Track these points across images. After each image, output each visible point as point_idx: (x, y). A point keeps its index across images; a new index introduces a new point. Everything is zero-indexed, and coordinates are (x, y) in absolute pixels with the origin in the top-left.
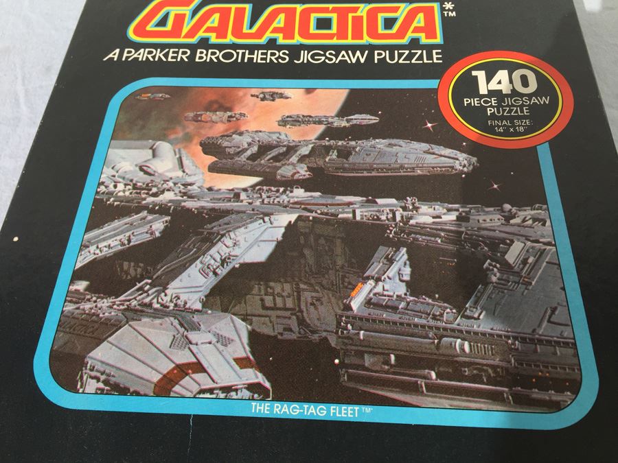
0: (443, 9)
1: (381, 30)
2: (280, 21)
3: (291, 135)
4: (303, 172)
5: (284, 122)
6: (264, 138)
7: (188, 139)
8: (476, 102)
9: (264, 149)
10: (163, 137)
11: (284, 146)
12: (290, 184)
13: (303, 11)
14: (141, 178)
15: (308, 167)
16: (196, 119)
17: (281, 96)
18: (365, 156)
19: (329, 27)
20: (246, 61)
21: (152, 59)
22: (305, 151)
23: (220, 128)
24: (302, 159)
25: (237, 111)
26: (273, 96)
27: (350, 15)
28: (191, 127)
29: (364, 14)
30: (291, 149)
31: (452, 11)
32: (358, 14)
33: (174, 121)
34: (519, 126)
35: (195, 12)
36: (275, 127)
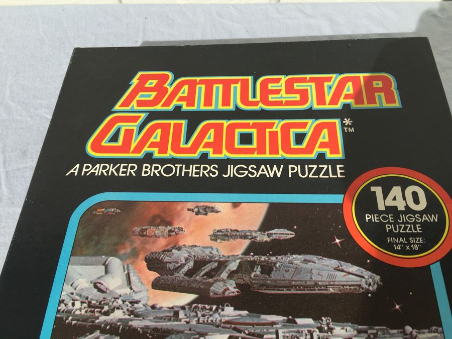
0: (343, 125)
1: (293, 146)
2: (210, 137)
3: (222, 249)
4: (232, 289)
5: (215, 237)
6: (198, 252)
7: (135, 254)
8: (376, 218)
9: (200, 264)
10: (114, 253)
11: (216, 261)
12: (221, 301)
13: (229, 126)
14: (95, 295)
15: (236, 284)
16: (142, 234)
17: (213, 210)
18: (285, 272)
19: (250, 142)
20: (183, 175)
21: (106, 174)
22: (233, 266)
23: (162, 243)
24: (231, 275)
25: (176, 225)
26: (207, 210)
27: (268, 130)
28: (138, 242)
29: (279, 130)
30: (222, 264)
31: (351, 127)
32: (274, 129)
33: (123, 236)
34: (414, 244)
35: (141, 128)
36: (208, 242)
